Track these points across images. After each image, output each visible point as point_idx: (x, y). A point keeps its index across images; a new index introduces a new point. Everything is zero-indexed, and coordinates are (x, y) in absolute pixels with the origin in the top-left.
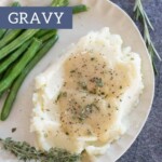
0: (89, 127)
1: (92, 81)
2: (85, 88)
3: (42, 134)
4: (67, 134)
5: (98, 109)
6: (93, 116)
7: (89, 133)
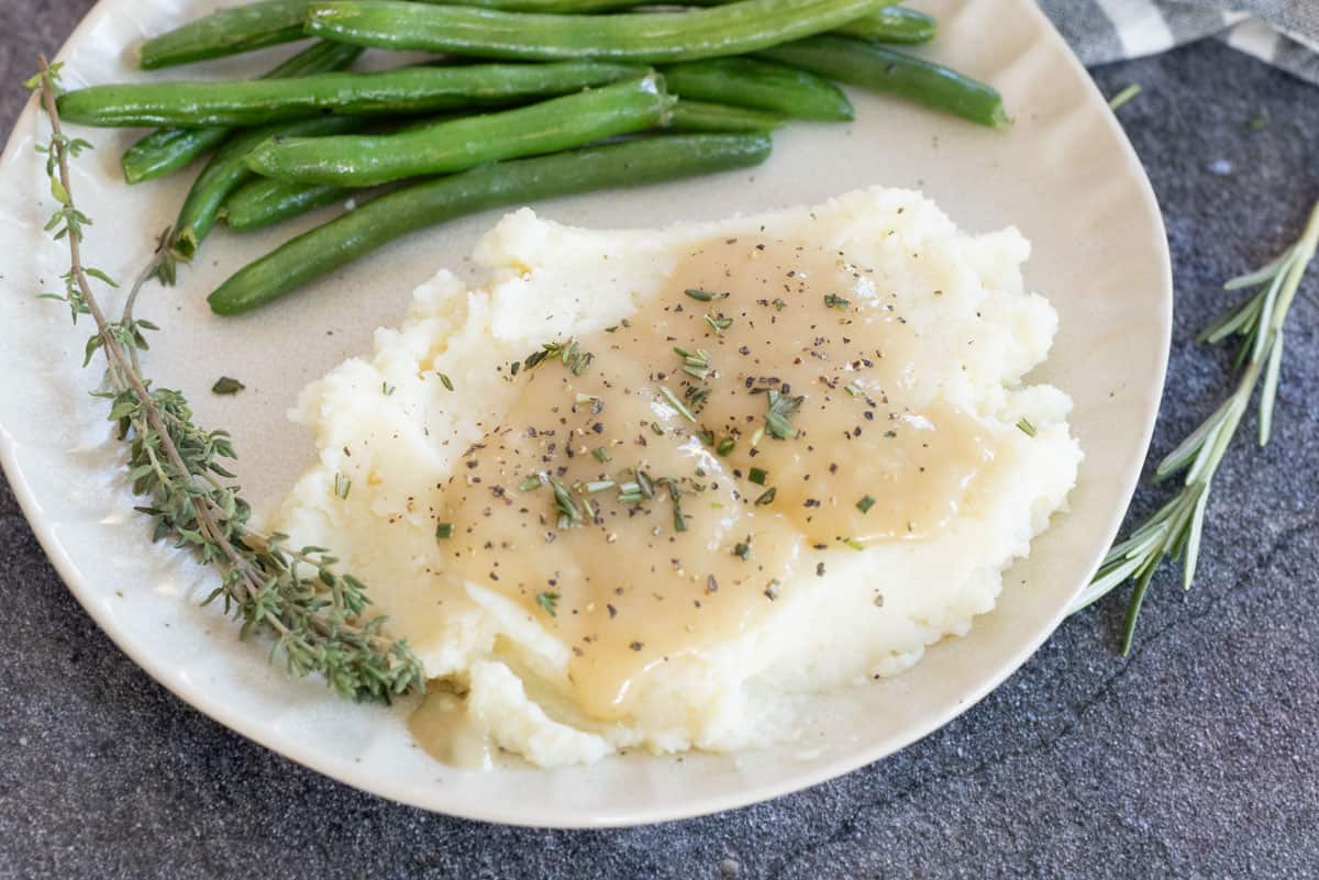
0: (571, 575)
1: (754, 387)
2: (694, 396)
3: (332, 459)
4: (443, 531)
5: (679, 523)
6: (626, 536)
7: (546, 600)
